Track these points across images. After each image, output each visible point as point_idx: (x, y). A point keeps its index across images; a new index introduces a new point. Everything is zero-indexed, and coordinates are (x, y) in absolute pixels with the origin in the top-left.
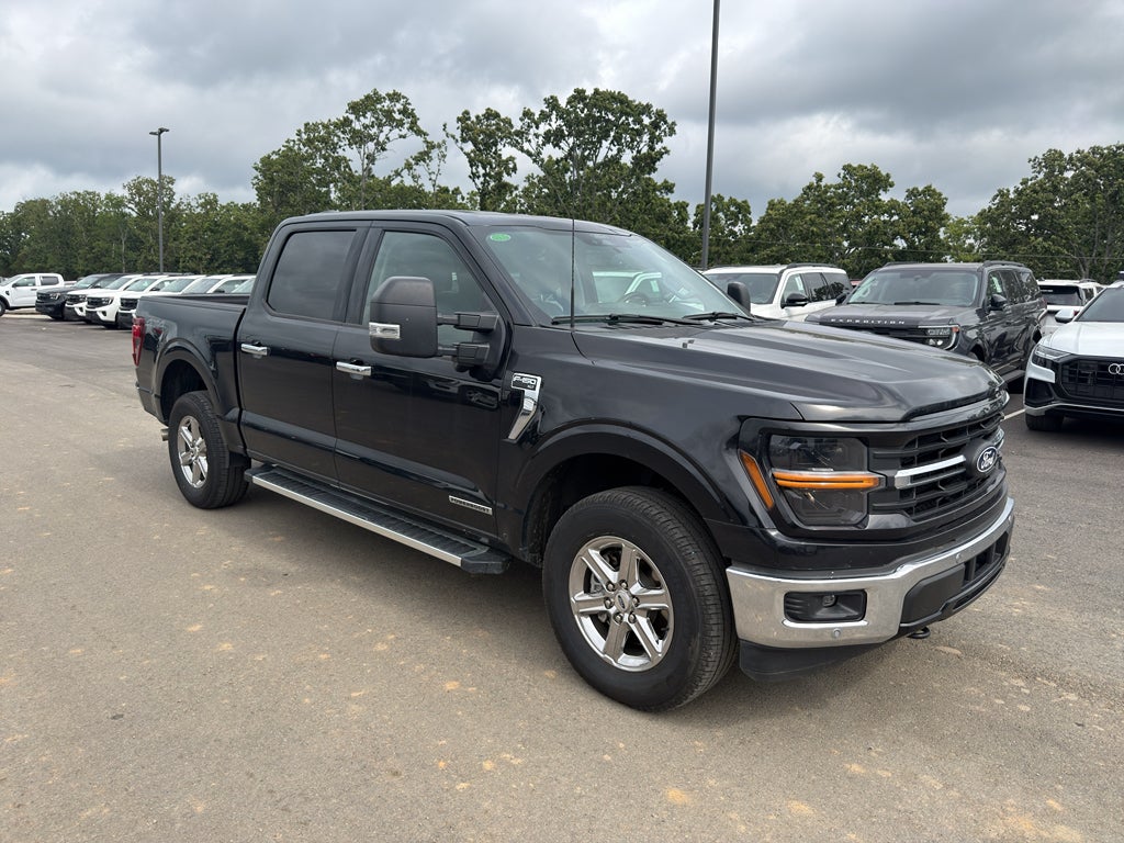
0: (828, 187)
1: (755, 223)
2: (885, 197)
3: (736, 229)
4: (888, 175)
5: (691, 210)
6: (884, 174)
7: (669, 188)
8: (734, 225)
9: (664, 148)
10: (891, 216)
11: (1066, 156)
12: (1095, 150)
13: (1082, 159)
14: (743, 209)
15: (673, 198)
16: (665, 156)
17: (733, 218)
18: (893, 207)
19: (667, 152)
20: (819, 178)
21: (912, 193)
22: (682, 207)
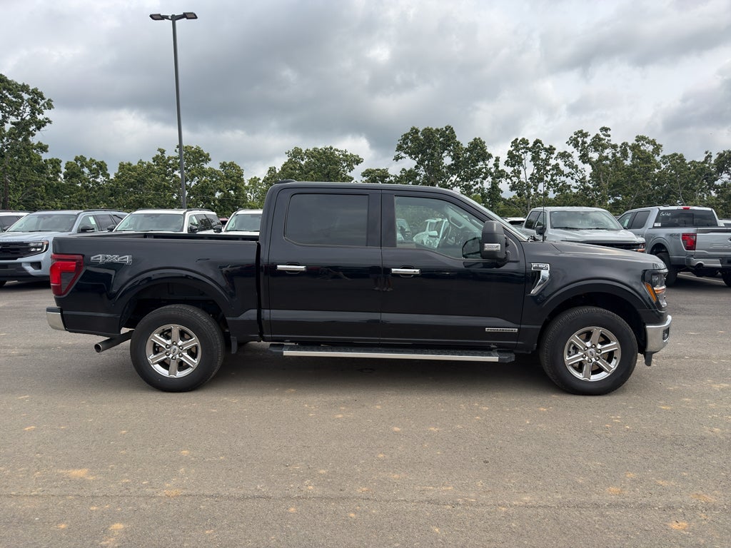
0: (169, 159)
1: (112, 177)
2: (206, 166)
3: (98, 180)
4: (208, 154)
5: (63, 165)
6: (206, 153)
7: (44, 148)
8: (96, 177)
9: (46, 119)
10: (212, 178)
11: (304, 151)
12: (315, 150)
13: (310, 154)
14: (102, 167)
15: (45, 156)
16: (47, 124)
17: (95, 173)
18: (212, 173)
19: (50, 122)
20: (163, 152)
21: (223, 166)
22: (56, 163)
